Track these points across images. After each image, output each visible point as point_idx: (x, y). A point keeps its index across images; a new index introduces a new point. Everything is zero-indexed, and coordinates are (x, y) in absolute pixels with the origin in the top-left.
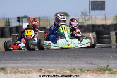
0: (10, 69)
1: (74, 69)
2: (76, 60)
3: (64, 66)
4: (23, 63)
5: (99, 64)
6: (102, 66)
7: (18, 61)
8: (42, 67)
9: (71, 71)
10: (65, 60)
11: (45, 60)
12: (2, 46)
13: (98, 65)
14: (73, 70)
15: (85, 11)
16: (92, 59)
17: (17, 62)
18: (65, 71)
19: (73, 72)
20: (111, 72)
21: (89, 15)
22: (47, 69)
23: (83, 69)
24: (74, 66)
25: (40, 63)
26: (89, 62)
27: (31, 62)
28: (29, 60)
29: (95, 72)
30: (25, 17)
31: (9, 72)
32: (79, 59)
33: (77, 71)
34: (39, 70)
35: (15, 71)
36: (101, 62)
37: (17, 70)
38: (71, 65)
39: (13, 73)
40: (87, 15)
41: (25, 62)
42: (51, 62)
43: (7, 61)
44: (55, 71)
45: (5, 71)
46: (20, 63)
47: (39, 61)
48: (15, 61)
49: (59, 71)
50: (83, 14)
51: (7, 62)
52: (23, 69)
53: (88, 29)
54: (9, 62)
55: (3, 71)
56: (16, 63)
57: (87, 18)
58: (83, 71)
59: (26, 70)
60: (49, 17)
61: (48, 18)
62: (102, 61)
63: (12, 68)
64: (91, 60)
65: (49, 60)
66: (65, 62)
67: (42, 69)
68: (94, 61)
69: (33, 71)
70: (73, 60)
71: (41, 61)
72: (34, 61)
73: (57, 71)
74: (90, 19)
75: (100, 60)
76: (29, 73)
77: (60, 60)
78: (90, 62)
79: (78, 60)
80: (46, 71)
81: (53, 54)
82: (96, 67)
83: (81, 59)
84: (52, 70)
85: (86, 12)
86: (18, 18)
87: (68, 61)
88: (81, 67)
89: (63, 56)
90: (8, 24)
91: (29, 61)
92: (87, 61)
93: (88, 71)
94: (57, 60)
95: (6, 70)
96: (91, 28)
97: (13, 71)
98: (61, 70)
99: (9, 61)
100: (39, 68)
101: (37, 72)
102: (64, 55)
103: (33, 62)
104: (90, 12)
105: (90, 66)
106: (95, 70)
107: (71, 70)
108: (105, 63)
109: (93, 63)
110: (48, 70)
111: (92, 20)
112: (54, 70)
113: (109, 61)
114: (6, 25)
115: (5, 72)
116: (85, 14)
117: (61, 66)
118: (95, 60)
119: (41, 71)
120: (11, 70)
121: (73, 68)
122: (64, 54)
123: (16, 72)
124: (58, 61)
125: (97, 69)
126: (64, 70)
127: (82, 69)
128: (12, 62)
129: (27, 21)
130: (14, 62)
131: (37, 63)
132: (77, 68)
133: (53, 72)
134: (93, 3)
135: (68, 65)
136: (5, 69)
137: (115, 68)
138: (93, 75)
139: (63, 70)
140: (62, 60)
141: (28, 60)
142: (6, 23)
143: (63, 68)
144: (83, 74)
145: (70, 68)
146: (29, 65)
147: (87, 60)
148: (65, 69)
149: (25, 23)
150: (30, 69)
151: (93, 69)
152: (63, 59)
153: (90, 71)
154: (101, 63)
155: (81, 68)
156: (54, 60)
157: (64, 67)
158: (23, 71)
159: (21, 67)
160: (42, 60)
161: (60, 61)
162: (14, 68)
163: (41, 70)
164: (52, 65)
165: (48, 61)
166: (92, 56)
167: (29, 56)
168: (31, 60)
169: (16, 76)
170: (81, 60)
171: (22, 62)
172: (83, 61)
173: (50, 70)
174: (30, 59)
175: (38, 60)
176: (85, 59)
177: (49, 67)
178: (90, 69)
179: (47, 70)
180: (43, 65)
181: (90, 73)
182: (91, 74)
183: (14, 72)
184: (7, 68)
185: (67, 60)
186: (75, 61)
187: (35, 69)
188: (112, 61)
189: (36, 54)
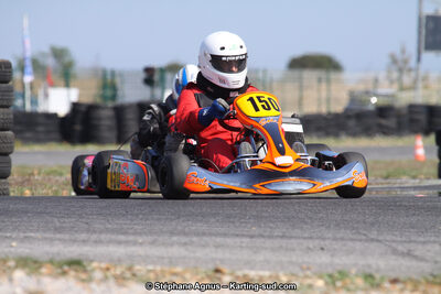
0: (103, 265)
1: (344, 274)
2: (352, 240)
4: (153, 243)
5: (438, 259)
7: (134, 234)
8: (222, 261)
9: (328, 280)
10: (311, 238)
11: (237, 235)
13: (436, 262)
14: (337, 275)
15: (403, 51)
16: (413, 238)
17: (131, 238)
18: (309, 281)
19: (338, 284)
21: (417, 69)
22: (241, 269)
23: (377, 276)
24: (342, 261)
25: (217, 246)
26: (400, 248)
27: (184, 239)
28: (179, 234)
29: (422, 288)
31: (98, 275)
32: (363, 237)
33: (353, 283)
34: (211, 273)
35: (123, 273)
37: (130, 269)
38: (332, 256)
39: (112, 282)
40: (410, 70)
41: (161, 239)
42: (259, 241)
43: (95, 232)
44: (271, 276)
45: (85, 271)
46: (141, 244)
47: (213, 238)
48: (123, 234)
49: (284, 279)
50: (394, 60)
51: (94, 237)
52: (151, 267)
53: (412, 121)
54: (103, 236)
55: (76, 271)
56: (127, 242)
57: (407, 80)
58: (378, 281)
59: (162, 271)
60: (265, 71)
61: (260, 75)
63: (110, 261)
64: (410, 242)
65: (252, 237)
66: (311, 246)
67: (221, 267)
68: (420, 247)
69: (188, 275)
70: (342, 239)
71: (219, 240)
72: (195, 239)
73: (277, 278)
74: (420, 85)
77: (291, 237)
78: (405, 251)
79: (361, 240)
80: (237, 278)
81: (267, 215)
82: (427, 267)
83: (373, 237)
84: (261, 273)
85: (406, 55)
86: (149, 71)
87: (322, 243)
88: (369, 266)
89: (306, 223)
90: (109, 93)
91: (175, 238)
92: (394, 245)
93: (394, 281)
94: (282, 237)
95: (89, 268)
96: (422, 118)
97: (113, 271)
98: (293, 275)
99: (101, 232)
100: (211, 266)
101: (202, 278)
102: (311, 218)
103: (192, 243)
104: (419, 59)
105: (406, 263)
106: (423, 281)
107: (330, 276)
109: (417, 253)
110: (247, 272)
111: (426, 87)
112: (267, 274)
114: (104, 98)
115: (83, 276)
116: (400, 64)
117: (294, 259)
118: (424, 243)
119: (219, 275)
120: (108, 269)
121: (339, 268)
122: (310, 214)
123: (124, 278)
124: (284, 242)
125: (431, 278)
126: (306, 277)
127: (371, 276)
128: (113, 237)
130: (122, 237)
131: (204, 246)
132: (354, 271)
134: (431, 25)
135: (324, 258)
136: (85, 263)
139: (301, 274)
140: (299, 238)
141: (172, 233)
142: (104, 86)
143: (302, 269)
145: (330, 271)
146: (176, 251)
147: (394, 241)
148: (308, 273)
150: (179, 269)
151: (415, 277)
152: (306, 235)
153: (404, 282)
155: (368, 271)
156: (270, 237)
157: (305, 266)
158: (152, 275)
159: (146, 259)
160: (225, 235)
161: (293, 241)
162: (119, 261)
163: (218, 271)
164: (260, 257)
165: (246, 240)
166: (413, 228)
167: (179, 218)
168: (185, 234)
169: (124, 290)
170: (372, 240)
171: (150, 238)
172: (378, 244)
173: (252, 274)
174: (179, 228)
175: (211, 234)
176: (388, 238)
177: (250, 265)
178: (402, 277)
179: (239, 274)
180: (227, 255)
181: (402, 290)
183: (116, 277)
184: (92, 261)
185: (318, 238)
186: (350, 244)
187: (196, 268)
189: (204, 210)
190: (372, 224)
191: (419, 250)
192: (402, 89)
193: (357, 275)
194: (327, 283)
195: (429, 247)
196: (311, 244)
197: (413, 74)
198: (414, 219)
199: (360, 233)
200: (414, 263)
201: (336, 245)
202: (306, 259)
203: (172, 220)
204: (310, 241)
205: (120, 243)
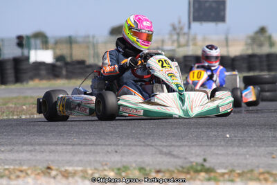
1: (126, 168)
2: (135, 145)
4: (11, 151)
5: (187, 156)
6: (192, 160)
8: (53, 161)
10: (110, 145)
11: (64, 144)
13: (186, 159)
14: (122, 169)
15: (180, 22)
16: (173, 143)
19: (123, 174)
20: (212, 175)
21: (188, 34)
22: (64, 166)
23: (148, 169)
24: (128, 159)
26: (164, 150)
27: (30, 148)
28: (27, 145)
29: (175, 176)
30: (38, 35)
32: (143, 144)
34: (44, 169)
36: (193, 151)
38: (122, 156)
40: (184, 34)
41: (16, 148)
44: (82, 171)
46: (3, 152)
47: (49, 147)
49: (90, 172)
50: (174, 29)
52: (7, 167)
57: (183, 40)
58: (148, 172)
59: (14, 169)
60: (94, 37)
61: (91, 39)
62: (197, 148)
64: (171, 146)
65: (73, 145)
66: (109, 150)
68: (177, 149)
69: (29, 172)
70: (129, 145)
71: (53, 148)
72: (37, 147)
73: (86, 172)
74: (191, 43)
75: (193, 146)
76: (18, 177)
77: (98, 145)
78: (167, 152)
79: (140, 146)
80: (61, 172)
81: (85, 130)
82: (179, 162)
83: (149, 143)
84: (76, 168)
85: (181, 25)
87: (116, 148)
88: (144, 162)
89: (108, 135)
91: (25, 147)
92: (161, 148)
93: (158, 172)
94: (92, 145)
98: (96, 169)
100: (46, 165)
101: (38, 174)
102: (111, 132)
103: (35, 150)
104: (189, 27)
105: (166, 159)
106: (176, 171)
107: (119, 169)
108: (203, 153)
110: (67, 168)
112: (80, 169)
113: (213, 148)
116: (178, 31)
117: (98, 159)
118: (180, 146)
119: (49, 171)
122: (111, 129)
124: (93, 148)
125: (180, 169)
126: (104, 170)
127: (143, 169)
129: (41, 46)
131: (42, 152)
132: (134, 165)
133: (75, 173)
134: (197, 6)
135: (117, 158)
137: (222, 165)
139: (101, 168)
140: (103, 145)
141: (23, 144)
143: (102, 165)
145: (119, 166)
146: (24, 156)
147: (161, 146)
148: (106, 168)
149: (36, 49)
150: (25, 168)
151: (171, 169)
152: (107, 143)
153: (164, 172)
154: (192, 154)
155: (142, 165)
156: (85, 145)
157: (104, 163)
158: (7, 172)
159: (5, 162)
160: (57, 144)
161: (99, 147)
163: (49, 168)
164: (77, 158)
165: (69, 147)
166: (174, 136)
168: (31, 144)
170: (148, 145)
171: (9, 148)
172: (151, 148)
173: (70, 169)
174: (28, 141)
175: (47, 144)
176: (158, 143)
177: (69, 163)
178: (163, 168)
179: (63, 169)
180: (57, 158)
185: (114, 145)
186: (134, 148)
187: (35, 166)
188: (220, 148)
189: (46, 128)
190: (149, 135)
191: (176, 151)
192: (179, 46)
193: (135, 168)
194: (116, 174)
195: (182, 149)
196: (110, 149)
197: (186, 37)
198: (175, 131)
199: (141, 141)
200: (172, 160)
201: (125, 149)
202: (106, 159)
203: (24, 135)
204: (109, 147)
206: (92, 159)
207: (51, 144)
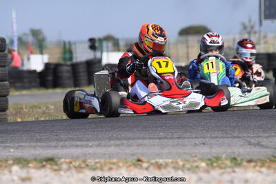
0: (67, 160)
1: (218, 159)
2: (223, 137)
3: (195, 150)
4: (98, 145)
7: (86, 141)
8: (142, 154)
9: (209, 162)
10: (197, 138)
11: (151, 138)
12: (52, 107)
16: (261, 135)
17: (85, 143)
18: (195, 164)
19: (215, 164)
21: (260, 32)
22: (154, 159)
23: (239, 159)
24: (217, 151)
25: (139, 145)
26: (253, 141)
27: (117, 142)
28: (114, 139)
29: (267, 164)
30: (108, 38)
31: (65, 166)
32: (229, 136)
33: (223, 163)
34: (134, 162)
35: (80, 164)
37: (84, 162)
38: (210, 148)
39: (73, 170)
40: (255, 33)
41: (103, 143)
42: (164, 141)
43: (62, 141)
44: (172, 162)
45: (56, 164)
46: (91, 146)
47: (136, 141)
48: (79, 141)
49: (181, 163)
50: (245, 28)
51: (61, 143)
52: (97, 160)
54: (67, 143)
55: (51, 165)
56: (82, 146)
57: (254, 38)
58: (239, 162)
59: (105, 162)
63: (72, 158)
64: (261, 137)
65: (160, 139)
66: (197, 143)
67: (142, 158)
68: (265, 140)
69: (121, 164)
70: (216, 137)
71: (140, 141)
72: (124, 142)
73: (177, 163)
74: (262, 41)
76: (111, 169)
77: (185, 138)
78: (256, 142)
79: (227, 137)
80: (152, 164)
81: (168, 125)
82: (270, 152)
83: (235, 135)
84: (166, 160)
85: (252, 23)
86: (92, 41)
87: (204, 141)
88: (234, 153)
89: (193, 129)
90: (68, 56)
91: (112, 142)
92: (248, 139)
93: (250, 161)
94: (179, 138)
95: (59, 163)
96: (265, 62)
97: (74, 163)
98: (186, 160)
99: (66, 140)
100: (135, 158)
101: (130, 166)
102: (196, 126)
103: (122, 144)
104: (261, 25)
105: (256, 150)
106: (268, 161)
107: (210, 160)
110: (158, 160)
111: (266, 43)
112: (170, 161)
114: (65, 59)
115: (56, 167)
116: (249, 29)
117: (187, 151)
118: (267, 137)
119: (140, 163)
120: (71, 163)
121: (215, 155)
122: (196, 123)
123: (81, 168)
124: (180, 141)
125: (272, 158)
126: (195, 161)
127: (235, 159)
128: (73, 143)
129: (113, 49)
130: (79, 143)
131: (130, 146)
132: (224, 156)
133: (167, 165)
135: (206, 150)
136: (56, 160)
138: (260, 172)
139: (191, 160)
140: (189, 138)
141: (110, 139)
142: (65, 52)
143: (192, 157)
144: (237, 170)
145: (209, 157)
146: (112, 150)
147: (249, 137)
148: (196, 159)
149: (108, 51)
150: (115, 160)
151: (262, 158)
152: (193, 136)
153: (256, 162)
155: (233, 156)
156: (171, 138)
157: (193, 155)
158: (98, 165)
159: (94, 156)
160: (143, 138)
161: (186, 140)
162: (78, 157)
163: (139, 160)
164: (166, 151)
165: (157, 141)
166: (260, 128)
167: (114, 129)
168: (118, 139)
169: (81, 175)
170: (235, 137)
171: (97, 143)
172: (239, 139)
173: (161, 161)
174: (115, 136)
175: (134, 139)
176: (245, 135)
177: (160, 155)
178: (255, 158)
179: (153, 161)
180: (145, 151)
181: (255, 167)
182: (258, 168)
183: (76, 167)
184: (61, 158)
185: (201, 138)
186: (221, 140)
187: (125, 159)
189: (130, 124)
190: (235, 127)
191: (264, 142)
193: (226, 159)
194: (207, 165)
195: (270, 139)
196: (197, 141)
197: (257, 35)
198: (261, 123)
199: (227, 133)
200: (262, 150)
201: (213, 141)
203: (110, 131)
204: (196, 140)
205: (78, 146)
206: (181, 151)
207: (138, 138)
